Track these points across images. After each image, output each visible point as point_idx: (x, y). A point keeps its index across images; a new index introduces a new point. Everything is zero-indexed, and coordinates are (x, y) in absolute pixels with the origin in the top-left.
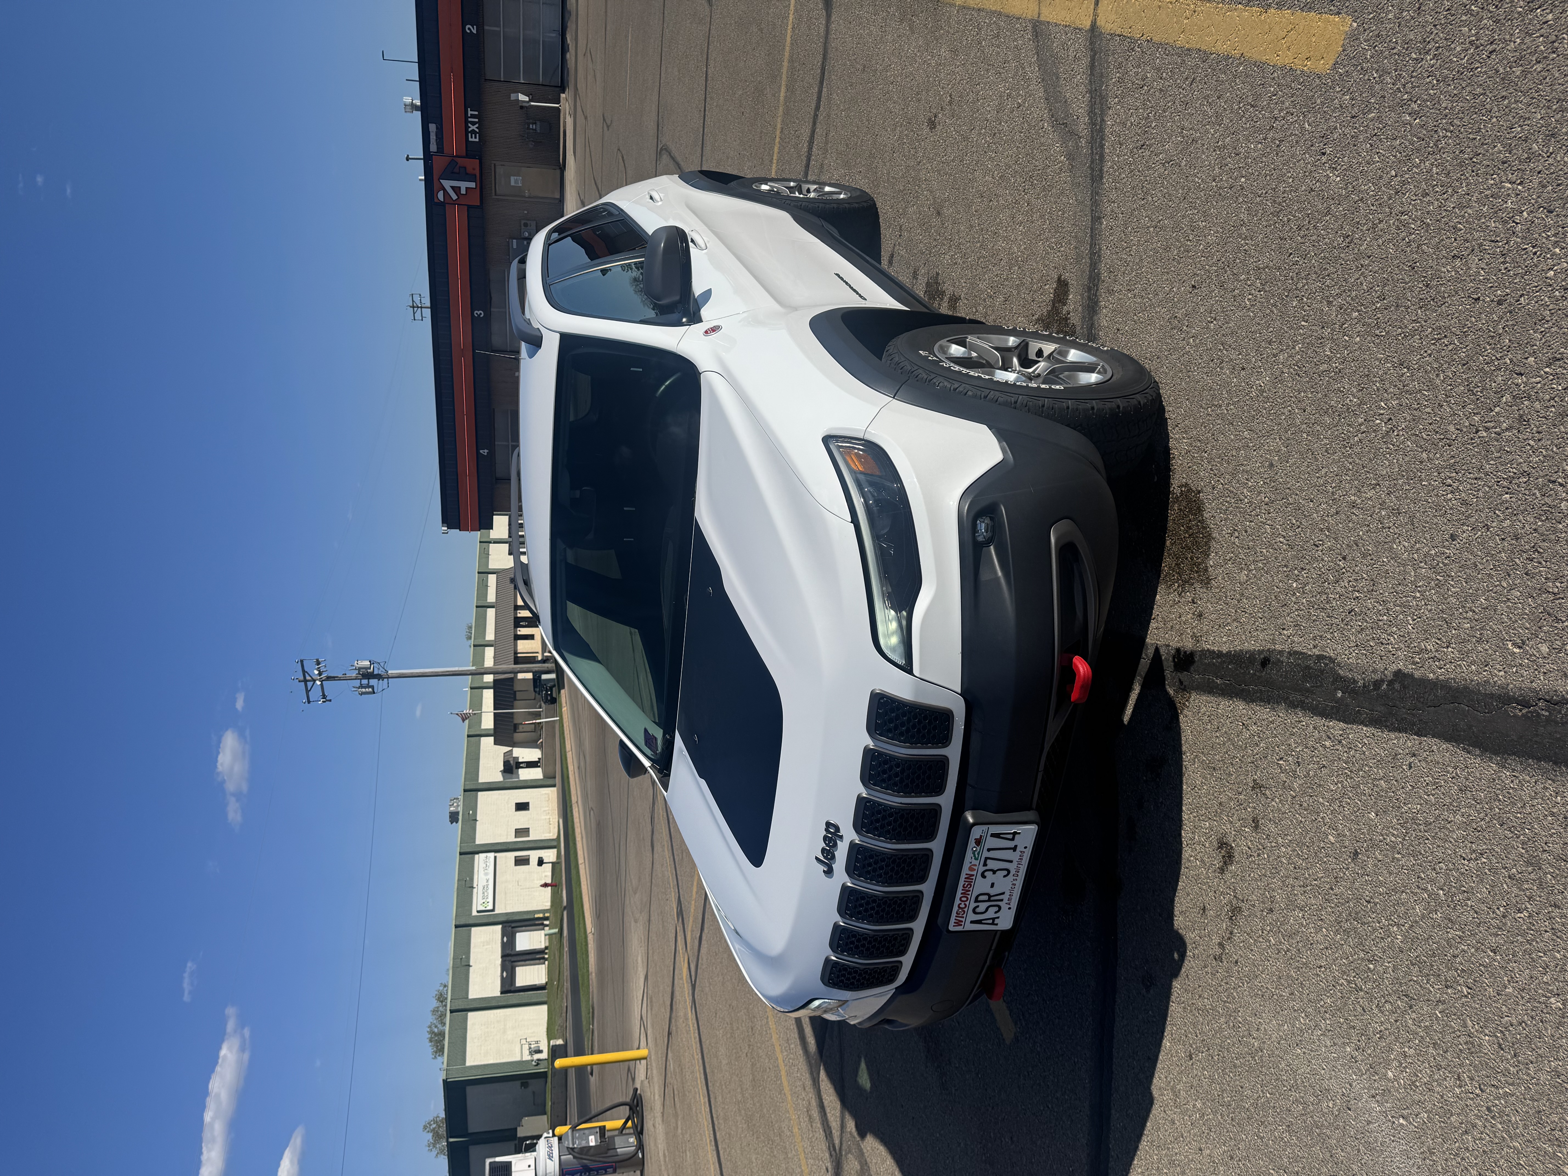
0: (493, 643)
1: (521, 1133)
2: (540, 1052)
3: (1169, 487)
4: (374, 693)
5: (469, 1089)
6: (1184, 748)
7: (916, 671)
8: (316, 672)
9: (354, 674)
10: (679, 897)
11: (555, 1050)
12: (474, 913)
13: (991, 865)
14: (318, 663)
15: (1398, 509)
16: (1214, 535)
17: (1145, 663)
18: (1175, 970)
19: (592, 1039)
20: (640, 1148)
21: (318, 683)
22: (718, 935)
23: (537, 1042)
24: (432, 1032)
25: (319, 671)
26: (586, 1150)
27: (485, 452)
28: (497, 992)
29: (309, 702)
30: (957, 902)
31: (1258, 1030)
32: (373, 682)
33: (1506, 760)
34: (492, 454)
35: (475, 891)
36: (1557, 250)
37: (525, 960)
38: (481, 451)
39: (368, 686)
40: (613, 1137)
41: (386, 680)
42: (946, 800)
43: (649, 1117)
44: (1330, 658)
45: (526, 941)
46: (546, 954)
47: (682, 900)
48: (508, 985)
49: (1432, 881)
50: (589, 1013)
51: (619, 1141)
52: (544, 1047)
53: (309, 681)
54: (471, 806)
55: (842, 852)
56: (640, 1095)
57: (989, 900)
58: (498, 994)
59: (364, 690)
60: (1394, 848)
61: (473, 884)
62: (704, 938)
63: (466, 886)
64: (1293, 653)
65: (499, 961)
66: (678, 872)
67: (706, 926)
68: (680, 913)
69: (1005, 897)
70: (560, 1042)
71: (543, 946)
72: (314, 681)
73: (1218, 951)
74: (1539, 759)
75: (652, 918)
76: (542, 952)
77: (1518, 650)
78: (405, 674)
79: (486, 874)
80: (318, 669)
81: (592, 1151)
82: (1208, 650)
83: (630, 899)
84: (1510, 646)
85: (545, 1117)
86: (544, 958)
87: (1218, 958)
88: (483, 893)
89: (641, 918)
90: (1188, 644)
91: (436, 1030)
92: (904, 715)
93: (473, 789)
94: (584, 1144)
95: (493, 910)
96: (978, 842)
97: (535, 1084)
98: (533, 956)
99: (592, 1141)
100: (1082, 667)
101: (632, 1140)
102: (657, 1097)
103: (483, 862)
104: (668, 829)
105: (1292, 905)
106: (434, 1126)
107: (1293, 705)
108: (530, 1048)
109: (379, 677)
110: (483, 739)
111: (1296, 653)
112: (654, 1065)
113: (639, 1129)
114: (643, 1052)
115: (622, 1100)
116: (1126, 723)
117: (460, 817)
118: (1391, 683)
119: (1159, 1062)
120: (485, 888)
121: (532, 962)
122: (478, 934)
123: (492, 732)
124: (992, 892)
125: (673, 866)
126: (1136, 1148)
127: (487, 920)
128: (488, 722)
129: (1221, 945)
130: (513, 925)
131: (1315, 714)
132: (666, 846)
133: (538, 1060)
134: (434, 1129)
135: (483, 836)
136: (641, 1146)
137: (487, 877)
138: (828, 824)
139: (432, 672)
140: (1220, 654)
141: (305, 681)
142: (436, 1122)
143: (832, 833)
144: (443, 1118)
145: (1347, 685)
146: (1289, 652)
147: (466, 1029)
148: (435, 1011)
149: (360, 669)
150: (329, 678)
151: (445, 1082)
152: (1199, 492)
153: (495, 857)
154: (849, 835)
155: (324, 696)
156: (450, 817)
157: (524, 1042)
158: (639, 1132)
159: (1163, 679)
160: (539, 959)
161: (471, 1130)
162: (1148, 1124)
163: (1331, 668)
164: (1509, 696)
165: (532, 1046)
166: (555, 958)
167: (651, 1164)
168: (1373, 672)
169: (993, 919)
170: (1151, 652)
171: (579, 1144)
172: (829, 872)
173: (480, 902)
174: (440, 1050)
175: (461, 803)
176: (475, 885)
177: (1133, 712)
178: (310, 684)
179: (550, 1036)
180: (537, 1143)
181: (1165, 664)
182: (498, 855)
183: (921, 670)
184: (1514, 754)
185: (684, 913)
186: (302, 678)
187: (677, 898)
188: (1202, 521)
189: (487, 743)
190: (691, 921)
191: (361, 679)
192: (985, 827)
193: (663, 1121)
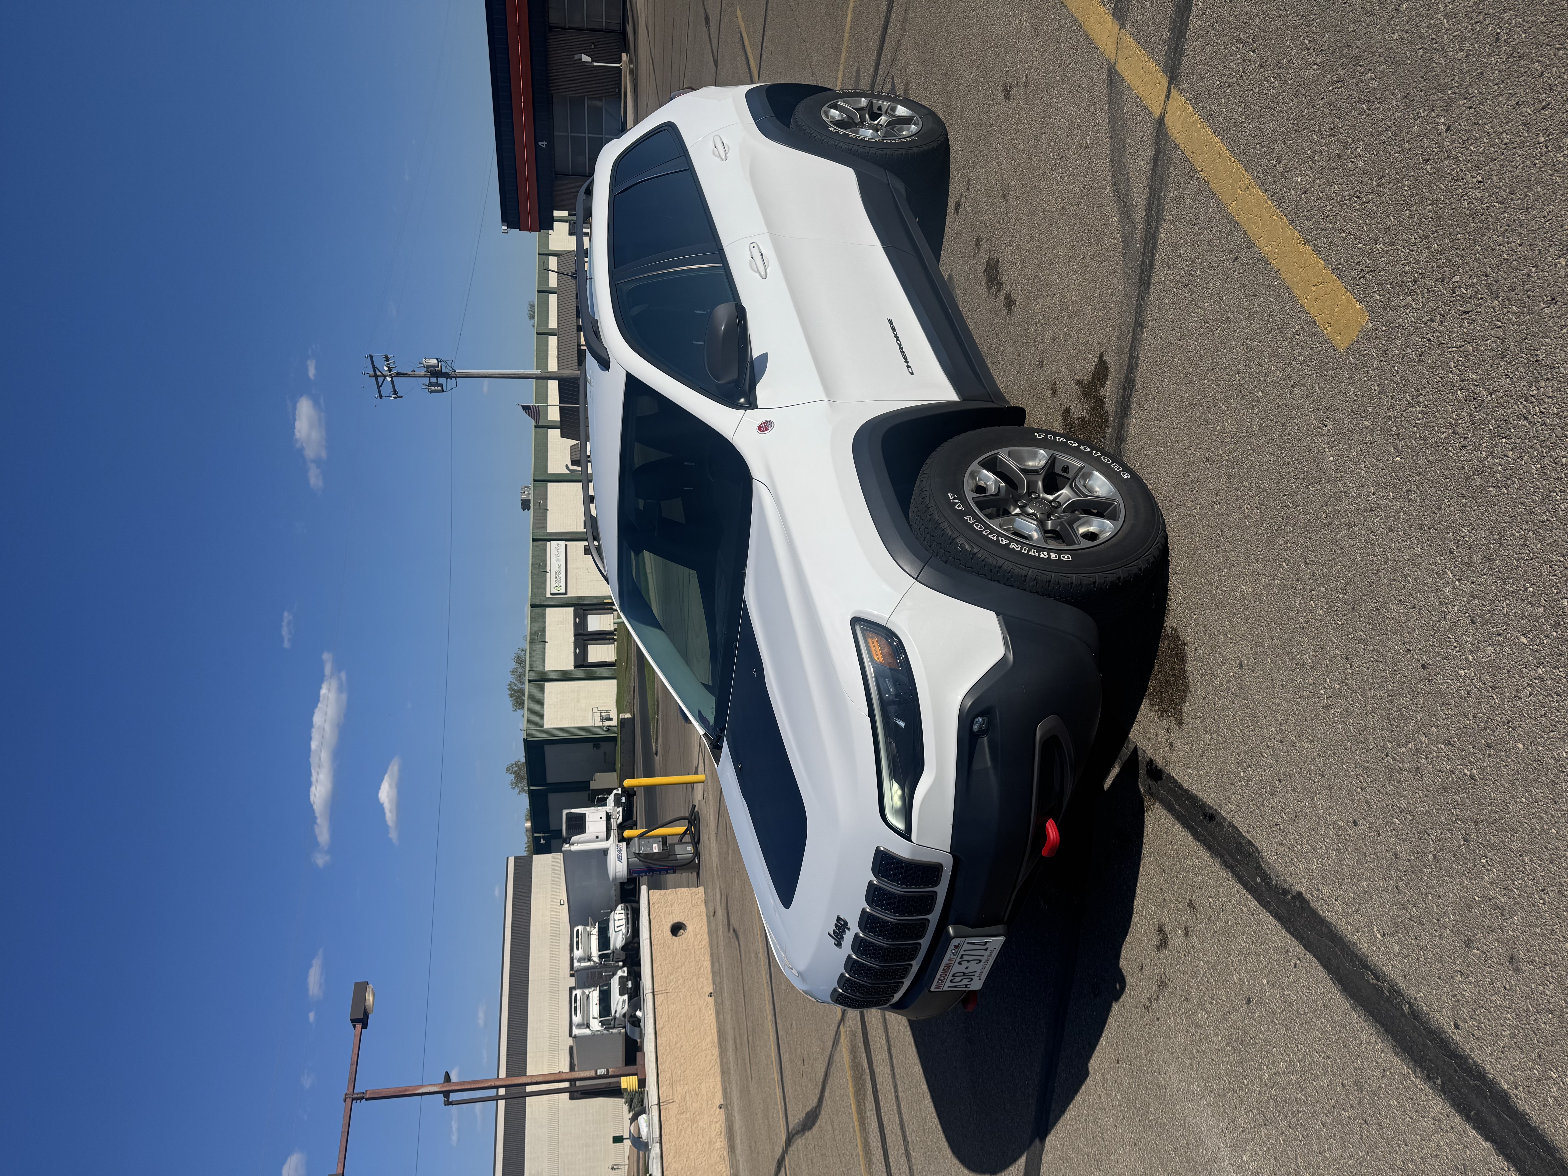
0: (557, 332)
1: (594, 786)
2: (611, 719)
3: (1163, 623)
4: (443, 391)
5: (547, 748)
6: (1145, 840)
7: (914, 837)
8: (386, 368)
9: (422, 372)
11: (624, 723)
12: (548, 595)
13: (965, 958)
14: (387, 359)
15: (1323, 772)
16: (1191, 689)
17: (1126, 752)
18: (1117, 995)
19: (657, 727)
20: (696, 855)
21: (389, 379)
23: (608, 711)
24: (511, 689)
25: (389, 367)
26: (650, 856)
27: (543, 144)
28: (570, 666)
29: (381, 397)
30: (938, 976)
31: (1165, 1074)
32: (442, 380)
33: (1356, 1007)
34: (551, 146)
35: (548, 575)
36: (1470, 657)
37: (596, 640)
38: (540, 143)
39: (437, 384)
40: (674, 845)
41: (454, 379)
42: (934, 917)
43: (705, 831)
44: (1257, 848)
45: (596, 623)
46: (615, 635)
48: (581, 661)
49: (1295, 1054)
50: (654, 705)
51: (679, 849)
52: (614, 714)
53: (380, 376)
54: (543, 496)
55: (848, 937)
56: (697, 812)
57: (964, 975)
58: (572, 668)
59: (433, 388)
60: (1274, 1014)
61: (546, 568)
63: (540, 570)
64: (1231, 825)
65: (572, 639)
69: (977, 974)
70: (628, 716)
71: (612, 629)
72: (385, 377)
73: (1148, 1004)
74: (1377, 1021)
76: (611, 633)
77: (1380, 937)
78: (472, 374)
79: (558, 560)
80: (388, 365)
81: (656, 857)
82: (1173, 777)
84: (1375, 930)
85: (615, 774)
86: (613, 639)
87: (1147, 1008)
88: (556, 578)
90: (1160, 763)
91: (516, 688)
92: (902, 867)
93: (543, 480)
94: (648, 851)
95: (566, 593)
96: (956, 947)
97: (605, 747)
98: (602, 637)
99: (656, 848)
100: (1052, 831)
101: (690, 848)
102: (712, 818)
103: (554, 549)
105: (1201, 1006)
106: (516, 768)
107: (1226, 865)
108: (601, 716)
109: (447, 376)
110: (550, 431)
111: (1234, 827)
112: (710, 790)
113: (696, 840)
114: (701, 777)
115: (683, 815)
116: (1106, 789)
117: (532, 505)
118: (1293, 897)
119: (1096, 1051)
120: (557, 573)
121: (602, 641)
122: (552, 614)
123: (558, 424)
124: (967, 971)
126: (1073, 1098)
127: (560, 602)
128: (554, 414)
129: (1149, 999)
130: (584, 608)
131: (1240, 882)
133: (609, 726)
134: (516, 771)
135: (554, 525)
136: (697, 853)
137: (559, 564)
138: (839, 919)
139: (498, 374)
140: (1180, 787)
141: (376, 376)
142: (517, 765)
143: (841, 926)
144: (523, 763)
145: (1266, 877)
146: (1229, 823)
147: (543, 697)
148: (513, 672)
149: (428, 367)
150: (399, 375)
151: (525, 741)
152: (1185, 644)
153: (566, 545)
154: (854, 928)
155: (395, 393)
156: (522, 504)
157: (595, 710)
158: (696, 842)
159: (1137, 776)
160: (609, 639)
161: (549, 781)
162: (1083, 1087)
163: (1257, 857)
164: (1367, 964)
165: (603, 714)
166: (623, 642)
167: (706, 871)
168: (1284, 880)
169: (966, 985)
170: (1131, 747)
171: (644, 851)
172: (839, 945)
173: (553, 585)
174: (519, 704)
175: (532, 492)
176: (548, 570)
177: (1112, 784)
178: (380, 380)
179: (620, 711)
180: (608, 798)
181: (1140, 764)
182: (568, 543)
183: (918, 838)
184: (1362, 1006)
186: (372, 373)
188: (1184, 671)
189: (554, 435)
191: (429, 377)
192: (963, 939)
193: (716, 840)
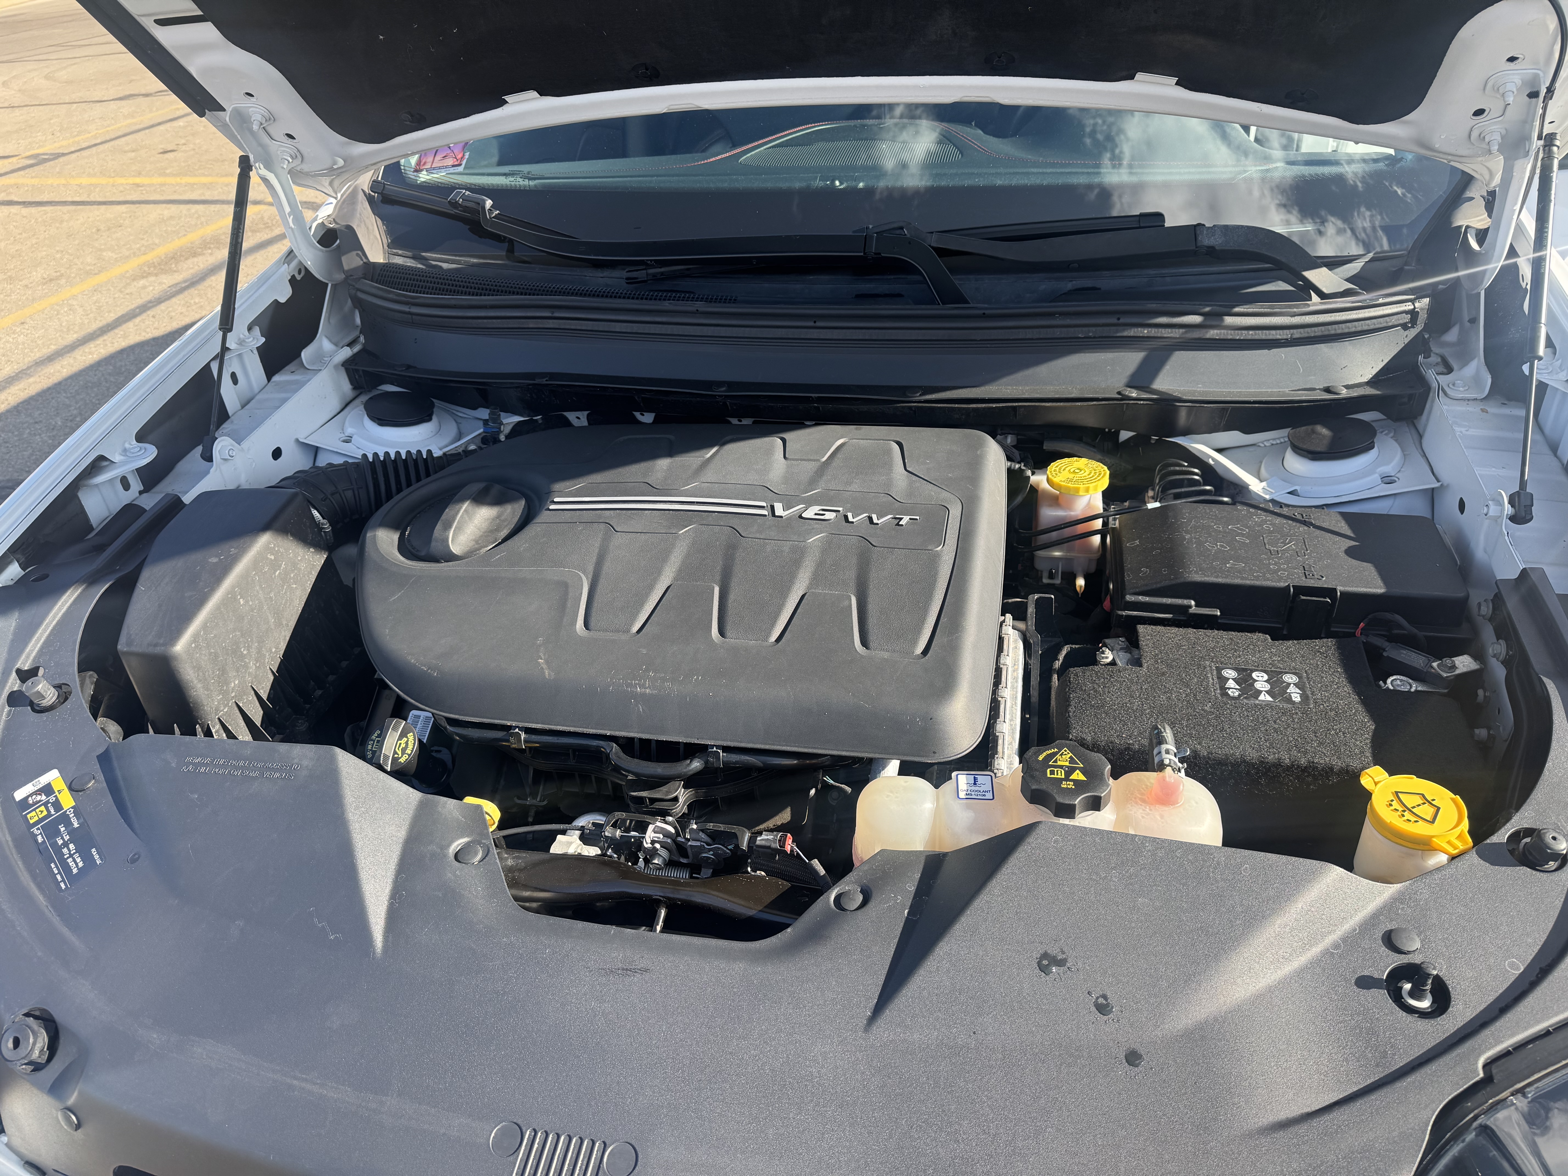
10: (63, 155)
22: (24, 235)
47: (61, 159)
62: (14, 209)
66: (101, 147)
67: (33, 210)
68: (39, 160)
75: (17, 112)
83: (35, 70)
89: (13, 92)
104: (160, 120)
125: (108, 138)
132: (134, 120)
185: (41, 167)
187: (61, 151)
190: (35, 181)
